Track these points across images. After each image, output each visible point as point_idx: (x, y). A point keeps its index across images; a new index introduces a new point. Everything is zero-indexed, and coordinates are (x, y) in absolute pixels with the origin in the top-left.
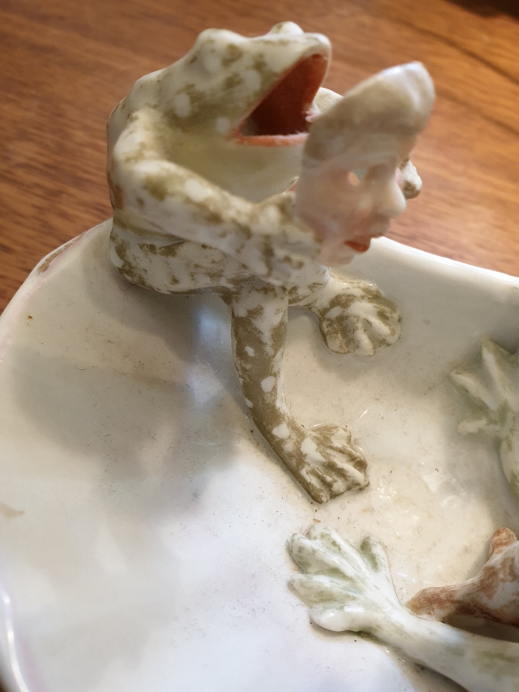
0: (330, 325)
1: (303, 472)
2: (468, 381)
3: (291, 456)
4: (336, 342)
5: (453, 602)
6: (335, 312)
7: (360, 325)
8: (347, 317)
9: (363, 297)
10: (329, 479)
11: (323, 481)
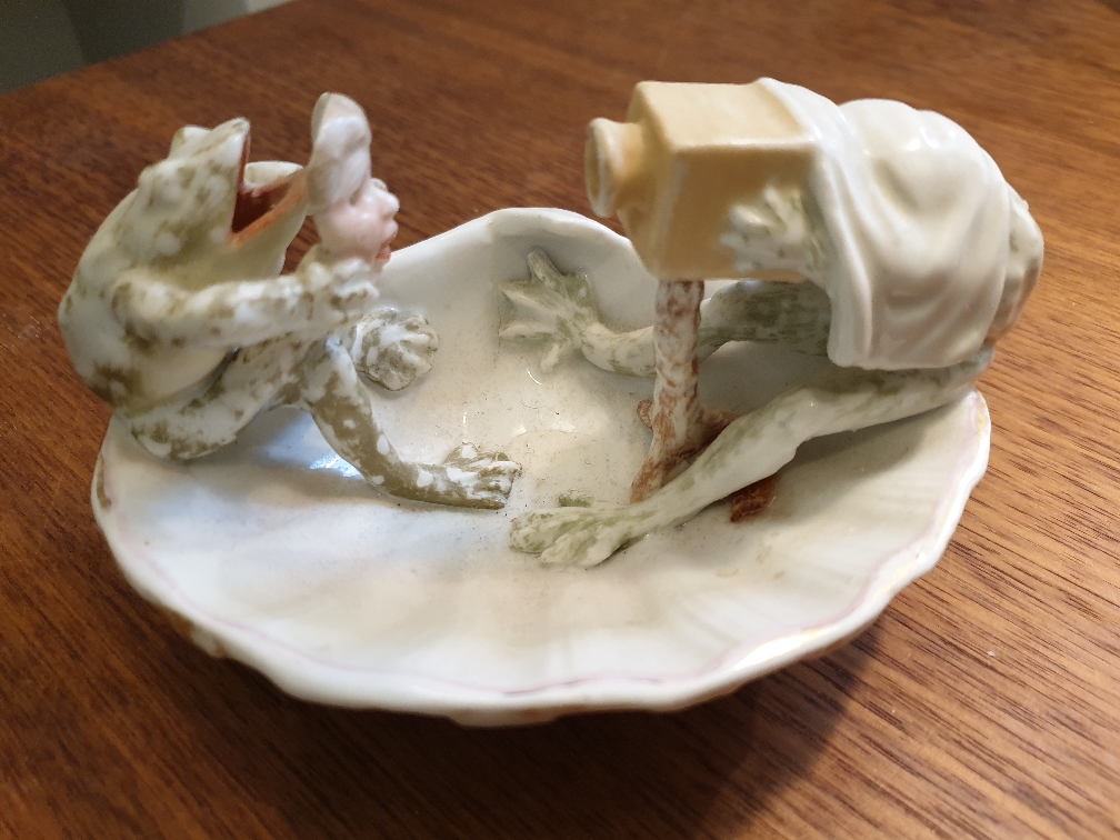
0: (378, 369)
1: (470, 495)
2: (518, 328)
3: (448, 493)
4: (395, 379)
5: (657, 467)
6: (373, 355)
7: (401, 349)
8: (386, 351)
9: (384, 324)
10: (493, 484)
11: (490, 489)
